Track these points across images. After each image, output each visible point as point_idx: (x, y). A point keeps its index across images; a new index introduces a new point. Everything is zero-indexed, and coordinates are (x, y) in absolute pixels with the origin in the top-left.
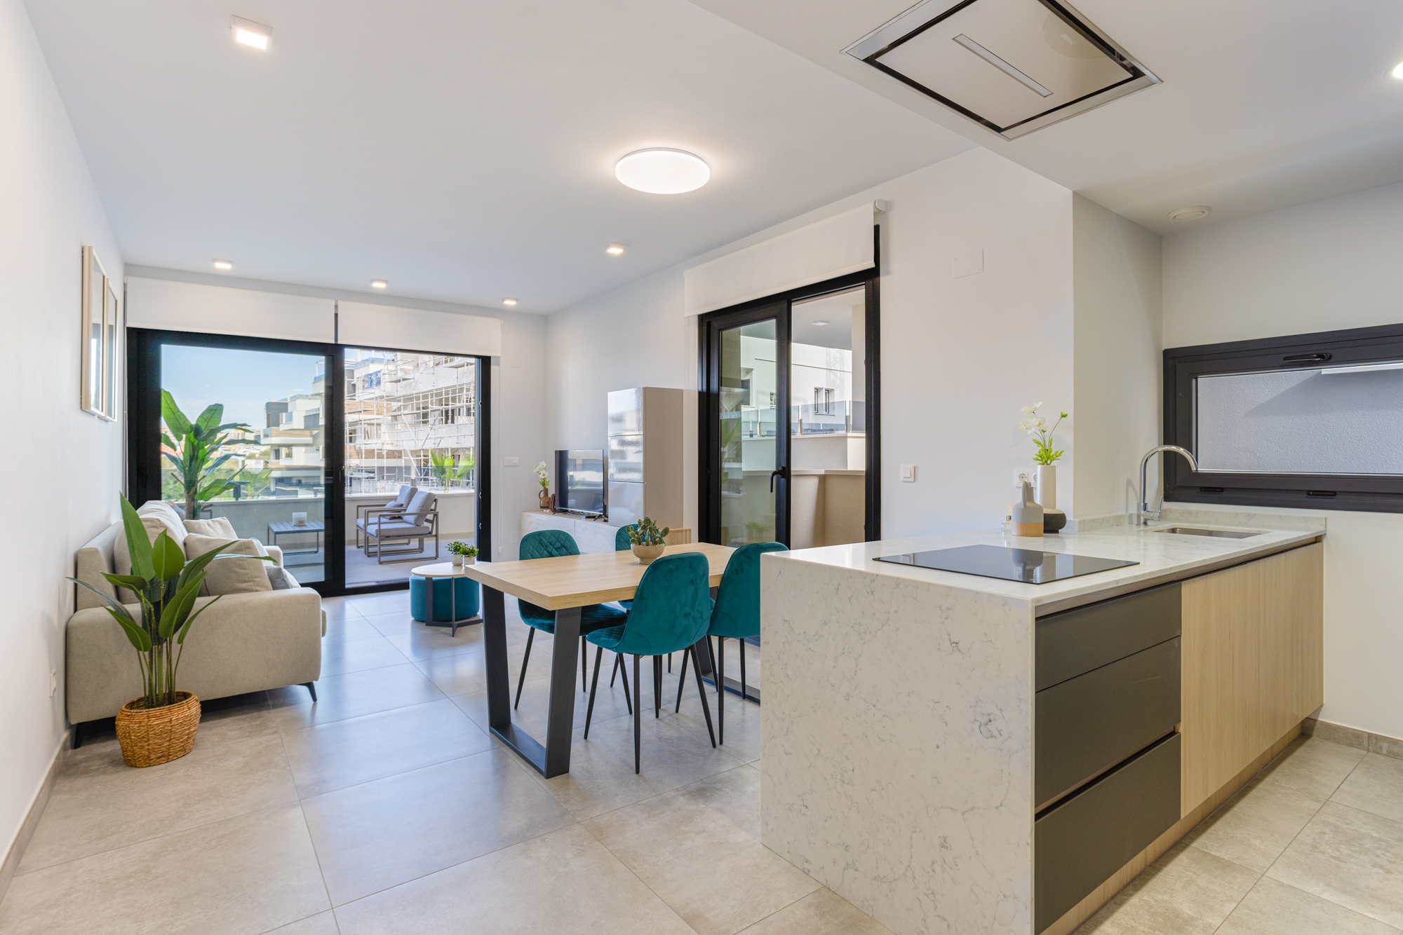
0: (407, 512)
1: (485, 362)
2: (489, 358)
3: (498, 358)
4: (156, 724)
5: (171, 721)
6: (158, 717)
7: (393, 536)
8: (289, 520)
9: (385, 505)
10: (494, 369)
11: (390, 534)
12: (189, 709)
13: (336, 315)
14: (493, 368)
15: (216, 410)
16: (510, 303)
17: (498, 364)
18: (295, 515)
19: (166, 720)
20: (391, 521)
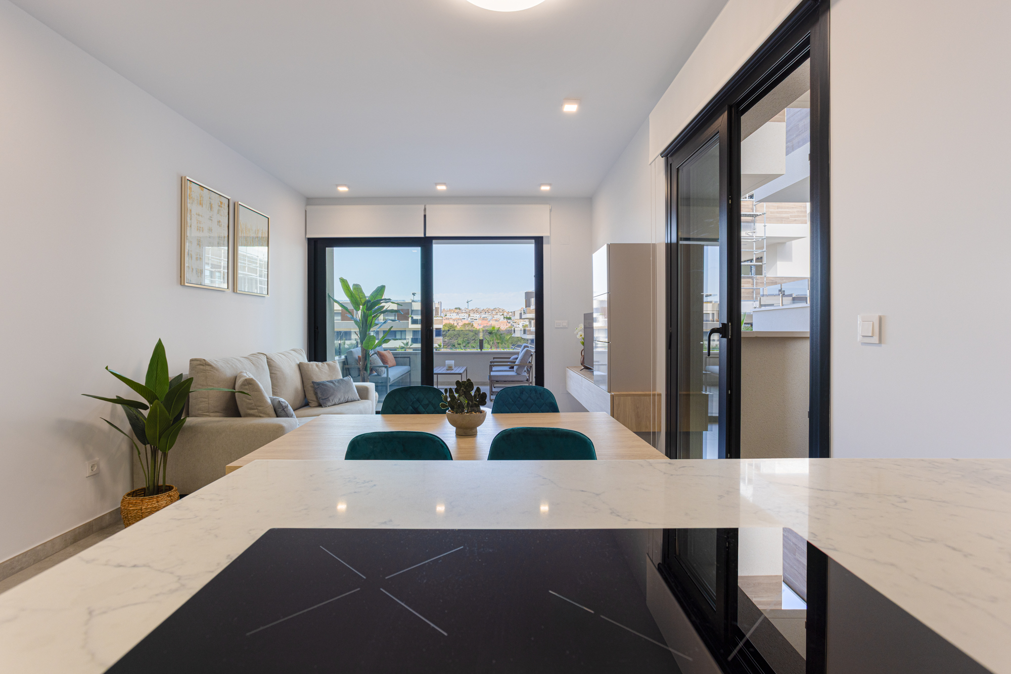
0: (516, 364)
1: (539, 242)
2: (541, 238)
3: (548, 237)
4: (133, 510)
5: (141, 509)
6: (135, 505)
7: (501, 381)
8: (444, 365)
9: (510, 358)
10: (546, 248)
11: (498, 379)
12: (158, 502)
13: (425, 216)
14: (545, 246)
15: (381, 289)
16: (545, 188)
17: (548, 243)
18: (448, 362)
19: (138, 508)
20: (510, 370)
